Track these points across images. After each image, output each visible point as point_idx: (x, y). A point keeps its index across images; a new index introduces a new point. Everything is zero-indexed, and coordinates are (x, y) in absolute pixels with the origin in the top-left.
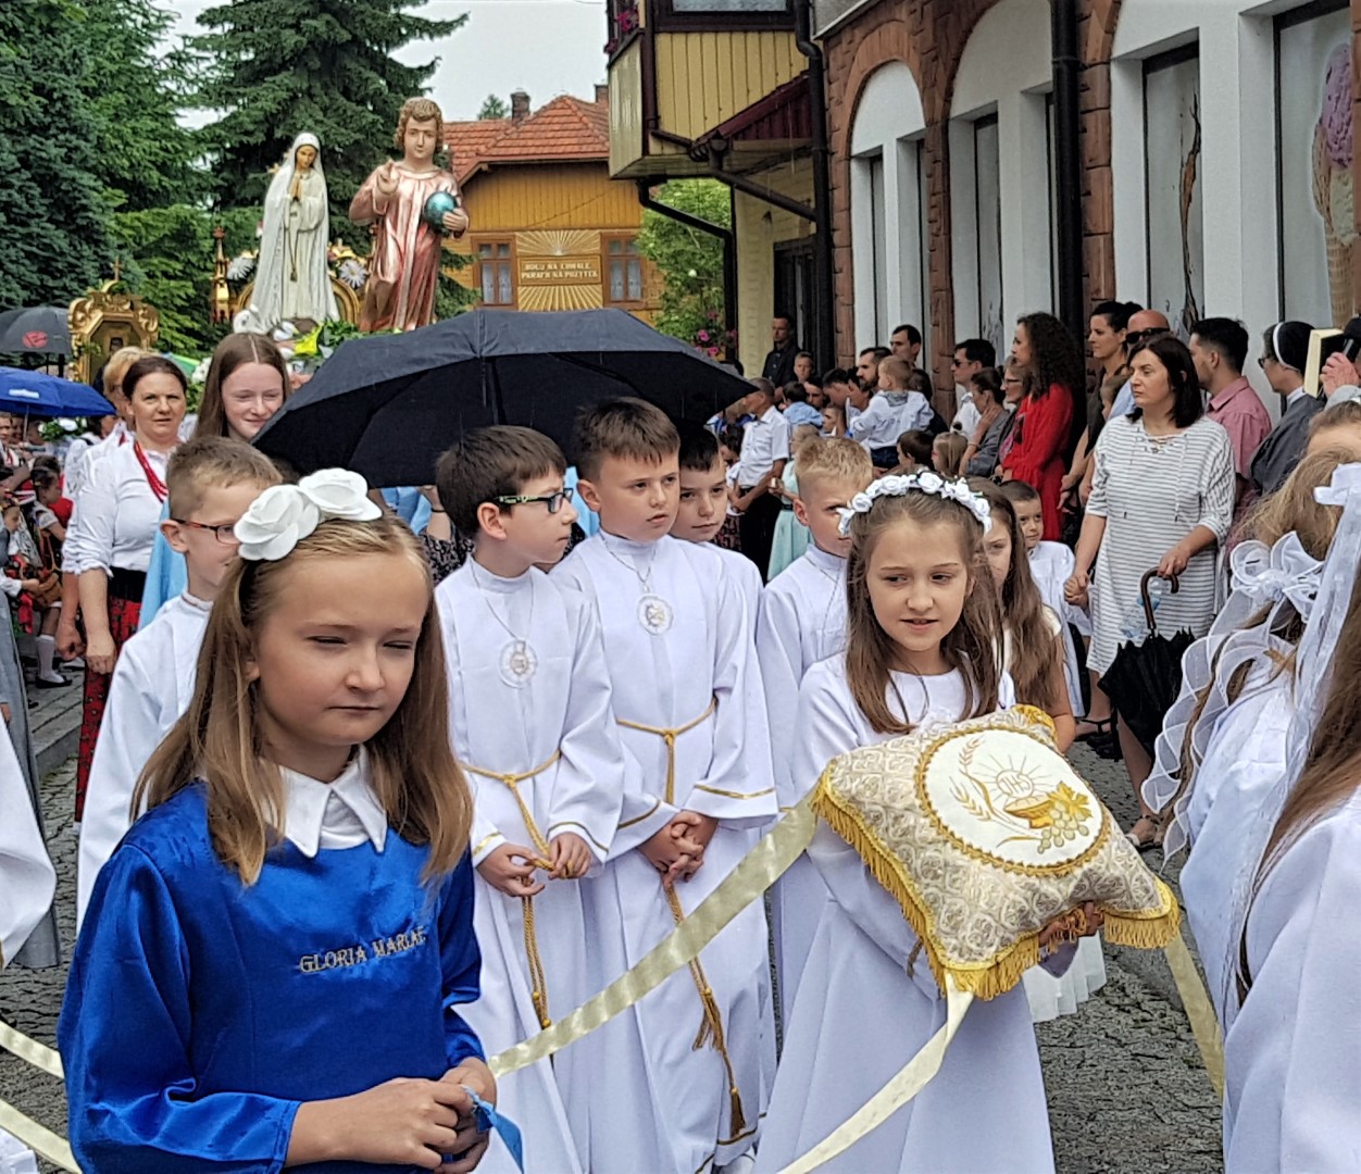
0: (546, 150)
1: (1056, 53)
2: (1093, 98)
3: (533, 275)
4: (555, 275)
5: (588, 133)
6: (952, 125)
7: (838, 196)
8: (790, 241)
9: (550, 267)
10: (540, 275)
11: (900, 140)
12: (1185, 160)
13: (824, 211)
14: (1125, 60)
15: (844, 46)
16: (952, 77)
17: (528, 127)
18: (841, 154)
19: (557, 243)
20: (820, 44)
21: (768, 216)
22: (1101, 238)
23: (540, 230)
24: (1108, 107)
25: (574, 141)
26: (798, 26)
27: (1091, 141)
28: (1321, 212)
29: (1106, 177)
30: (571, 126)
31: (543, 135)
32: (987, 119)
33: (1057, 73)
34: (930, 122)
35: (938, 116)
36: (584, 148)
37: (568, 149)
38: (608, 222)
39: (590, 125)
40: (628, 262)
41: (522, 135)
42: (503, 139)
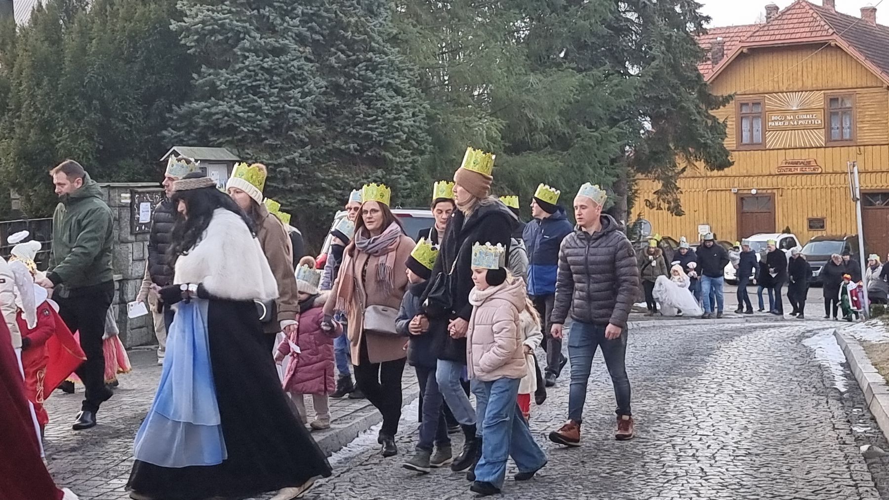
0: (788, 36)
3: (777, 124)
4: (792, 123)
5: (817, 24)
9: (788, 118)
10: (781, 124)
17: (776, 22)
19: (794, 102)
23: (782, 92)
25: (807, 29)
30: (805, 20)
31: (786, 27)
36: (814, 34)
37: (802, 35)
38: (830, 85)
39: (818, 18)
40: (844, 113)
41: (771, 28)
42: (758, 31)
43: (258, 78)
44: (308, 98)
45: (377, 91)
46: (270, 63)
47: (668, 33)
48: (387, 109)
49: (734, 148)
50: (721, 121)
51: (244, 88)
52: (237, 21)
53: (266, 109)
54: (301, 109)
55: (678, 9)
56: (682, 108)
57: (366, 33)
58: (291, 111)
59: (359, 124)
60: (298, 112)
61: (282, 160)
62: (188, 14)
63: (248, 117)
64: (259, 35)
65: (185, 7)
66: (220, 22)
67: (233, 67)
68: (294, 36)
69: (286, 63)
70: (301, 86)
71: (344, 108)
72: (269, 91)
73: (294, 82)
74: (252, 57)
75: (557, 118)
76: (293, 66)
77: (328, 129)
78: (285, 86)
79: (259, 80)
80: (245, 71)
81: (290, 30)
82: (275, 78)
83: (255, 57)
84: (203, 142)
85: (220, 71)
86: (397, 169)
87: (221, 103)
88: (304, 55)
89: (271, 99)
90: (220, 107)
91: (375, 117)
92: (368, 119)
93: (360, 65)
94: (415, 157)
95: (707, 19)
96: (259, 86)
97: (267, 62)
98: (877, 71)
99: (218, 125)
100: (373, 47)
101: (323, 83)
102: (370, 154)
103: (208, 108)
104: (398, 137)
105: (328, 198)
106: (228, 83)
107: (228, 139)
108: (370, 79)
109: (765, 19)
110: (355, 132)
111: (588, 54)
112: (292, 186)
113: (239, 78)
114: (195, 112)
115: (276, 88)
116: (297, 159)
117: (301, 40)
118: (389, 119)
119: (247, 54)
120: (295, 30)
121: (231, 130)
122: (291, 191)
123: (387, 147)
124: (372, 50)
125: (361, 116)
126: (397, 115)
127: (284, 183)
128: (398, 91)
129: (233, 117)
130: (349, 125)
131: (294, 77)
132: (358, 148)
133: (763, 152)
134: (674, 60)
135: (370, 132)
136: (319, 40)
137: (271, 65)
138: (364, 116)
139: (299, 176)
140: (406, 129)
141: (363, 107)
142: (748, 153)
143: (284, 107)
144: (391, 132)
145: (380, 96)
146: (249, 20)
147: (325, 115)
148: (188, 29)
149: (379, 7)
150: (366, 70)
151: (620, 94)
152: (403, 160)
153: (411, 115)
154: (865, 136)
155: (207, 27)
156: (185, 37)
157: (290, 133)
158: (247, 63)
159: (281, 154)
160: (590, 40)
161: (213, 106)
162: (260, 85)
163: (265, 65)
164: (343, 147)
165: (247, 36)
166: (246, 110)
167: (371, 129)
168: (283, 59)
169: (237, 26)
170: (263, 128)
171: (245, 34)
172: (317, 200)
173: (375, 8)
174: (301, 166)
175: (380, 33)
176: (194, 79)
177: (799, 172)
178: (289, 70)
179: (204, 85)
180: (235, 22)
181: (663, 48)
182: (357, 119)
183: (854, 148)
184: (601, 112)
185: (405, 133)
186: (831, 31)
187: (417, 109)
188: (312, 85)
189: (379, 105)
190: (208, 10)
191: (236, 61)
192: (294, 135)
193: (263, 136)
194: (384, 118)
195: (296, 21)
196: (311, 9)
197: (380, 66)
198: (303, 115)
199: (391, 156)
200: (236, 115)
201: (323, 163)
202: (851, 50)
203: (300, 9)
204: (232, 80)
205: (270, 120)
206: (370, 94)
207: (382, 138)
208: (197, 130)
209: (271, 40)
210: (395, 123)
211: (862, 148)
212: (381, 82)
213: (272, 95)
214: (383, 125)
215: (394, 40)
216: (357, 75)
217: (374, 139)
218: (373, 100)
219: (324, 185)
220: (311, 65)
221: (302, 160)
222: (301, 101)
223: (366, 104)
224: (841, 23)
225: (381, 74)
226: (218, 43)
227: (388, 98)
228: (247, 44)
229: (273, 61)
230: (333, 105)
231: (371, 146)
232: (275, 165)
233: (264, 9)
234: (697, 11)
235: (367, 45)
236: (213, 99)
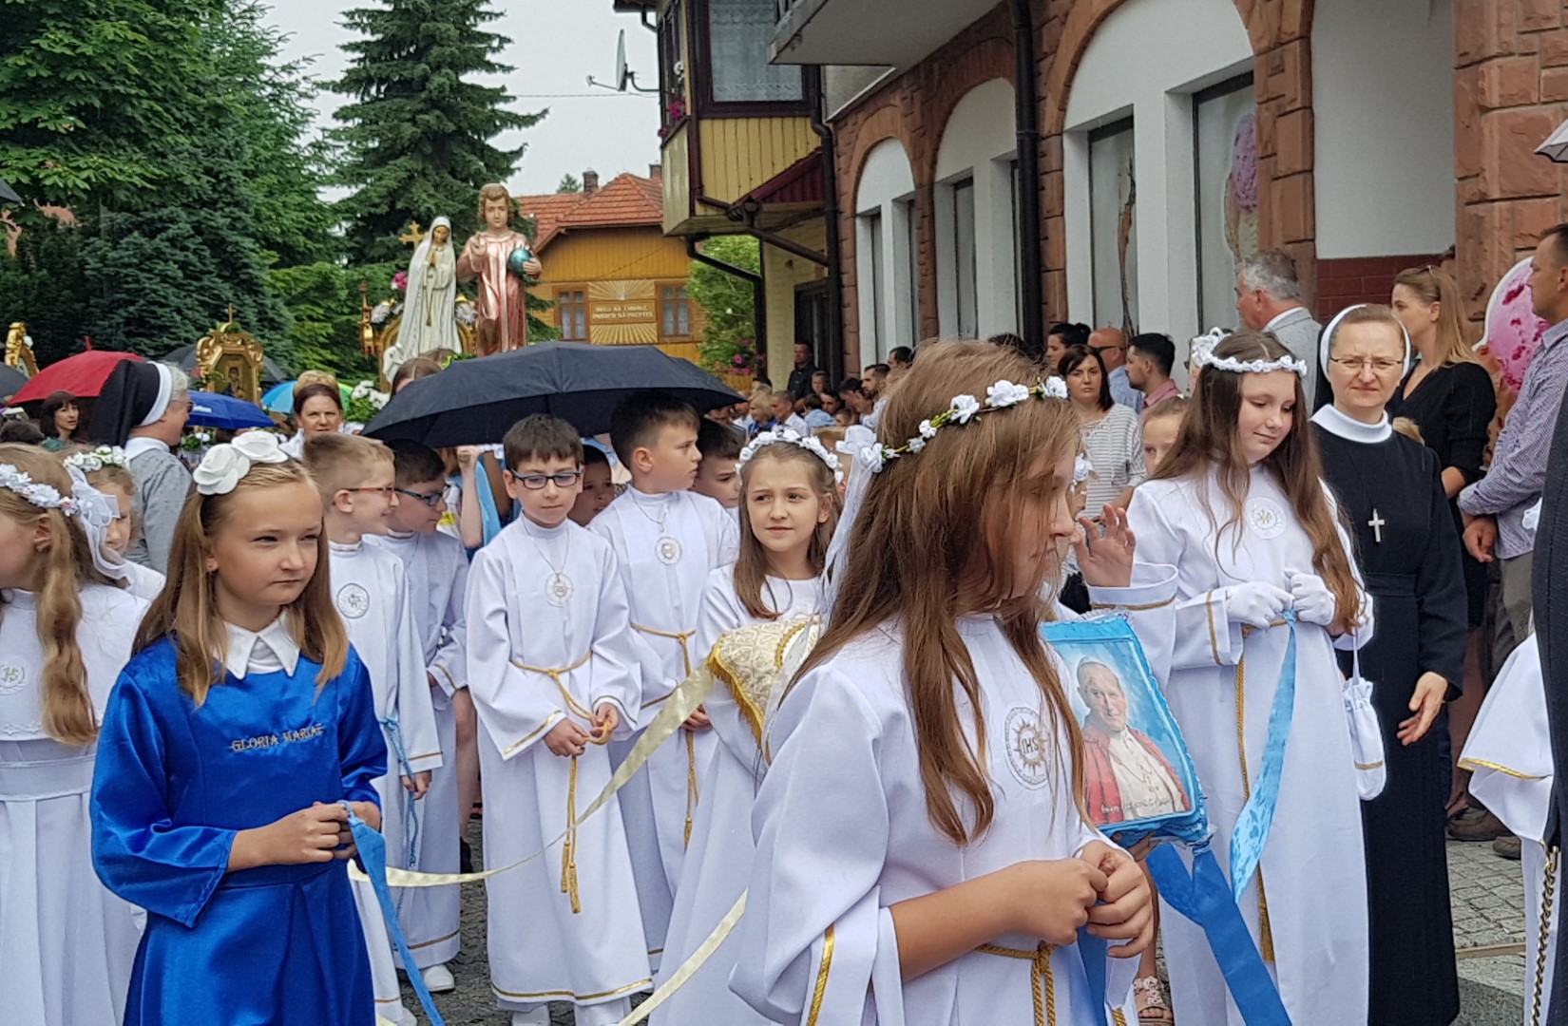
0: (612, 217)
1: (1020, 126)
2: (1050, 162)
3: (602, 316)
4: (620, 315)
5: (644, 203)
6: (938, 190)
7: (846, 246)
8: (807, 284)
9: (615, 309)
10: (607, 316)
11: (895, 201)
12: (1123, 210)
13: (835, 260)
14: (1075, 132)
15: (850, 127)
16: (936, 150)
17: (597, 199)
18: (848, 212)
19: (621, 290)
20: (831, 126)
21: (790, 263)
22: (1056, 273)
23: (607, 280)
24: (1061, 170)
25: (634, 209)
26: (813, 112)
27: (1048, 198)
28: (1231, 248)
29: (1061, 225)
30: (632, 198)
31: (609, 205)
32: (965, 182)
33: (1021, 143)
34: (919, 186)
35: (926, 180)
36: (642, 215)
37: (628, 215)
38: (661, 273)
42: (577, 209)
211: (699, 344)
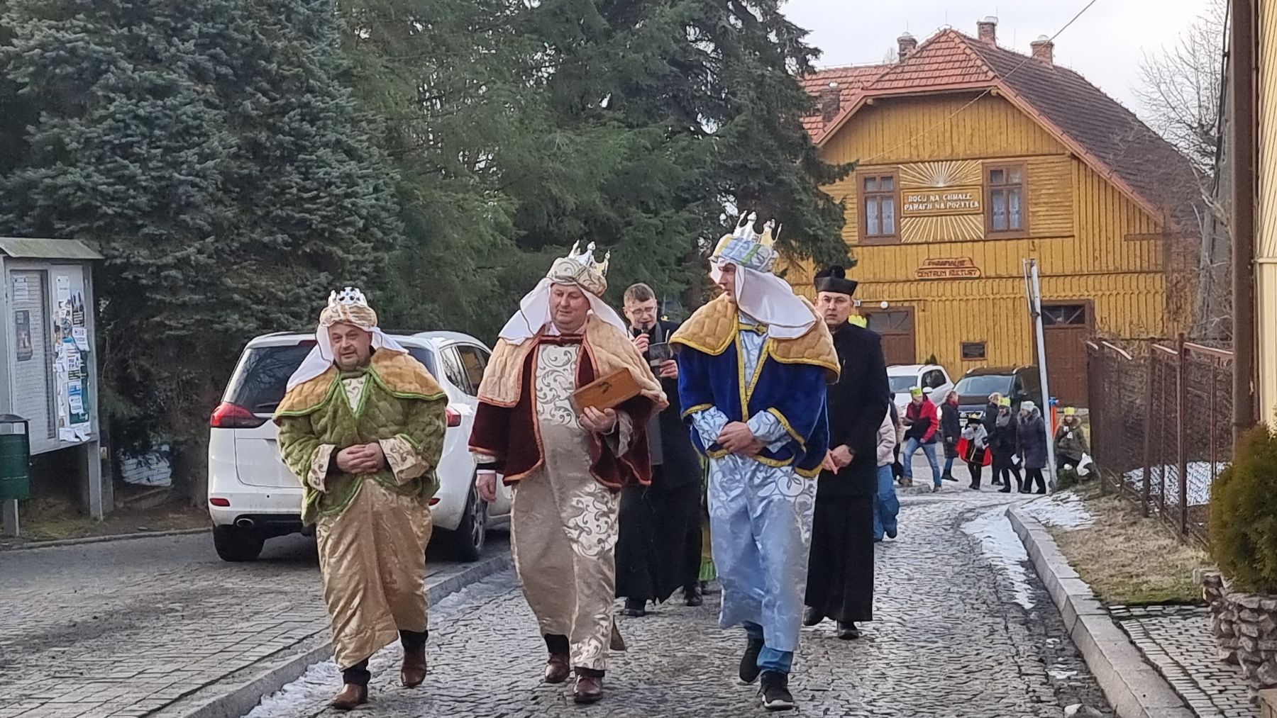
0: (931, 82)
3: (916, 206)
4: (937, 206)
5: (971, 63)
9: (932, 198)
10: (922, 207)
17: (913, 61)
19: (940, 176)
23: (923, 162)
30: (955, 58)
31: (926, 68)
36: (967, 78)
37: (950, 79)
38: (990, 151)
39: (973, 56)
40: (1010, 192)
41: (906, 69)
42: (888, 74)
43: (129, 132)
44: (210, 163)
45: (319, 153)
46: (149, 109)
47: (759, 72)
48: (333, 180)
49: (856, 243)
50: (837, 202)
51: (107, 147)
52: (96, 44)
53: (143, 180)
54: (198, 180)
55: (773, 37)
56: (781, 182)
57: (301, 65)
58: (181, 183)
59: (289, 203)
60: (194, 185)
61: (169, 259)
62: (19, 34)
63: (115, 192)
64: (131, 66)
65: (15, 23)
66: (68, 45)
67: (91, 115)
68: (187, 67)
69: (174, 108)
70: (199, 145)
71: (268, 179)
72: (148, 152)
73: (187, 138)
74: (120, 100)
75: (596, 197)
76: (185, 113)
77: (243, 212)
78: (173, 144)
79: (131, 136)
80: (110, 121)
81: (181, 59)
82: (157, 132)
83: (124, 100)
84: (44, 230)
85: (70, 121)
86: (350, 272)
87: (71, 169)
88: (202, 97)
89: (150, 165)
90: (70, 177)
91: (315, 192)
92: (305, 195)
93: (292, 113)
94: (379, 254)
95: (816, 52)
96: (131, 144)
97: (143, 107)
98: (1056, 131)
99: (68, 204)
100: (313, 87)
101: (234, 140)
102: (308, 250)
103: (53, 178)
104: (351, 224)
105: (243, 318)
106: (82, 140)
107: (82, 225)
108: (308, 134)
109: (898, 56)
110: (284, 215)
111: (642, 102)
112: (187, 299)
113: (100, 131)
114: (31, 185)
115: (158, 147)
116: (193, 258)
117: (198, 74)
118: (336, 196)
119: (112, 95)
120: (188, 58)
121: (87, 212)
122: (184, 305)
123: (334, 239)
124: (311, 90)
125: (294, 191)
126: (349, 190)
127: (174, 294)
128: (351, 153)
129: (91, 192)
130: (274, 205)
131: (187, 130)
132: (290, 240)
133: (898, 248)
134: (769, 112)
135: (307, 215)
136: (225, 75)
137: (151, 113)
138: (299, 190)
139: (197, 283)
140: (364, 212)
141: (296, 178)
142: (876, 248)
143: (171, 176)
144: (341, 214)
145: (323, 161)
146: (116, 43)
147: (238, 190)
148: (18, 56)
149: (321, 24)
150: (302, 120)
151: (691, 162)
152: (359, 257)
153: (371, 189)
154: (1042, 224)
155: (47, 54)
156: (16, 68)
157: (182, 217)
158: (112, 108)
159: (169, 249)
160: (645, 81)
161: (59, 175)
162: (133, 142)
163: (141, 112)
164: (266, 239)
165: (112, 68)
166: (111, 180)
167: (310, 211)
168: (168, 103)
169: (95, 52)
170: (139, 209)
171: (109, 63)
172: (225, 321)
173: (315, 27)
174: (199, 267)
175: (322, 65)
176: (28, 133)
177: (948, 276)
178: (178, 120)
179: (46, 142)
180: (92, 46)
181: (752, 93)
182: (288, 196)
183: (1025, 241)
184: (663, 189)
185: (362, 218)
186: (991, 74)
187: (381, 182)
188: (216, 143)
189: (321, 175)
190: (50, 28)
191: (96, 105)
192: (188, 219)
193: (140, 222)
194: (330, 195)
195: (190, 45)
196: (213, 27)
197: (322, 115)
198: (201, 189)
199: (340, 253)
200: (94, 190)
201: (236, 263)
202: (1019, 102)
203: (195, 28)
204: (89, 135)
205: (149, 196)
206: (308, 157)
207: (326, 226)
208: (36, 212)
209: (150, 74)
210: (347, 203)
211: (1036, 241)
212: (324, 139)
213: (150, 159)
214: (329, 204)
215: (345, 76)
216: (287, 128)
217: (314, 227)
218: (311, 167)
219: (236, 297)
220: (216, 112)
221: (201, 258)
222: (198, 167)
223: (300, 173)
224: (1006, 62)
225: (325, 127)
226: (67, 77)
227: (334, 164)
228: (112, 81)
229: (154, 105)
230: (249, 175)
231: (309, 237)
232: (158, 267)
233: (140, 26)
234: (800, 40)
235: (302, 83)
236: (59, 164)
